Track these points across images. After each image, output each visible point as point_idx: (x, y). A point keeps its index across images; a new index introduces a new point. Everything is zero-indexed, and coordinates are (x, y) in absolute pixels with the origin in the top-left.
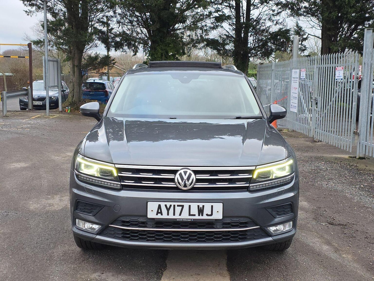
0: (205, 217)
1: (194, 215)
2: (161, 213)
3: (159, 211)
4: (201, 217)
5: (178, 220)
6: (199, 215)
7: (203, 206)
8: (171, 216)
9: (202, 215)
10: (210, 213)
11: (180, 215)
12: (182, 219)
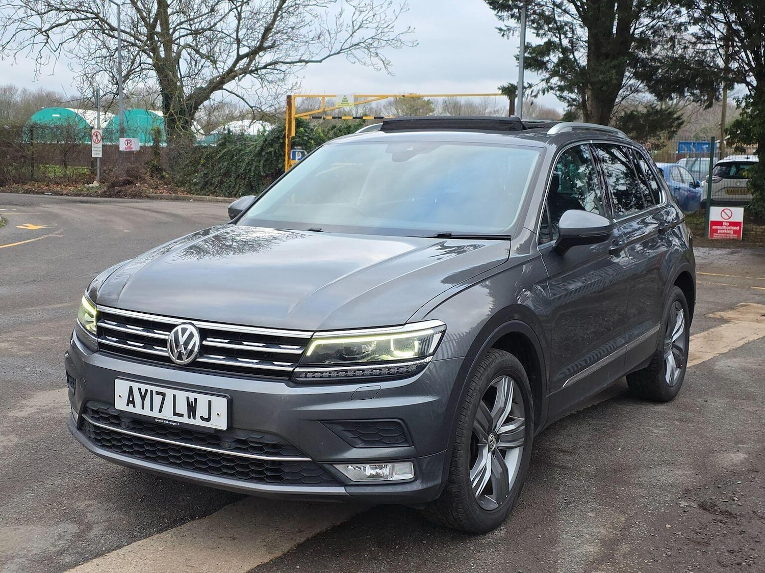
0: (198, 422)
1: (182, 415)
2: (133, 402)
3: (131, 399)
4: (191, 421)
5: (157, 420)
6: (189, 417)
7: (196, 399)
8: (147, 412)
9: (194, 418)
10: (206, 416)
11: (160, 411)
12: (163, 419)
